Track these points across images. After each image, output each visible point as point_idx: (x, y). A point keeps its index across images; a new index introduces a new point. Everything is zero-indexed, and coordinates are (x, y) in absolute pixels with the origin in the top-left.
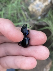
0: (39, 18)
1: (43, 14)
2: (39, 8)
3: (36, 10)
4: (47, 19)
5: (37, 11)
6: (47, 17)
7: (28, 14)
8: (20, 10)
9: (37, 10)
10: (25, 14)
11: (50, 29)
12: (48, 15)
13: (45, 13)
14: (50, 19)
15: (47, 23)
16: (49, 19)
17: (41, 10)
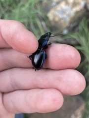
0: (65, 32)
1: (72, 26)
2: (65, 16)
3: (60, 19)
4: (78, 33)
5: (62, 21)
6: (78, 31)
7: (47, 26)
8: (33, 18)
9: (62, 19)
10: (42, 26)
11: (83, 50)
12: (80, 28)
13: (75, 24)
14: (83, 33)
15: (78, 40)
16: (82, 35)
17: (68, 19)
